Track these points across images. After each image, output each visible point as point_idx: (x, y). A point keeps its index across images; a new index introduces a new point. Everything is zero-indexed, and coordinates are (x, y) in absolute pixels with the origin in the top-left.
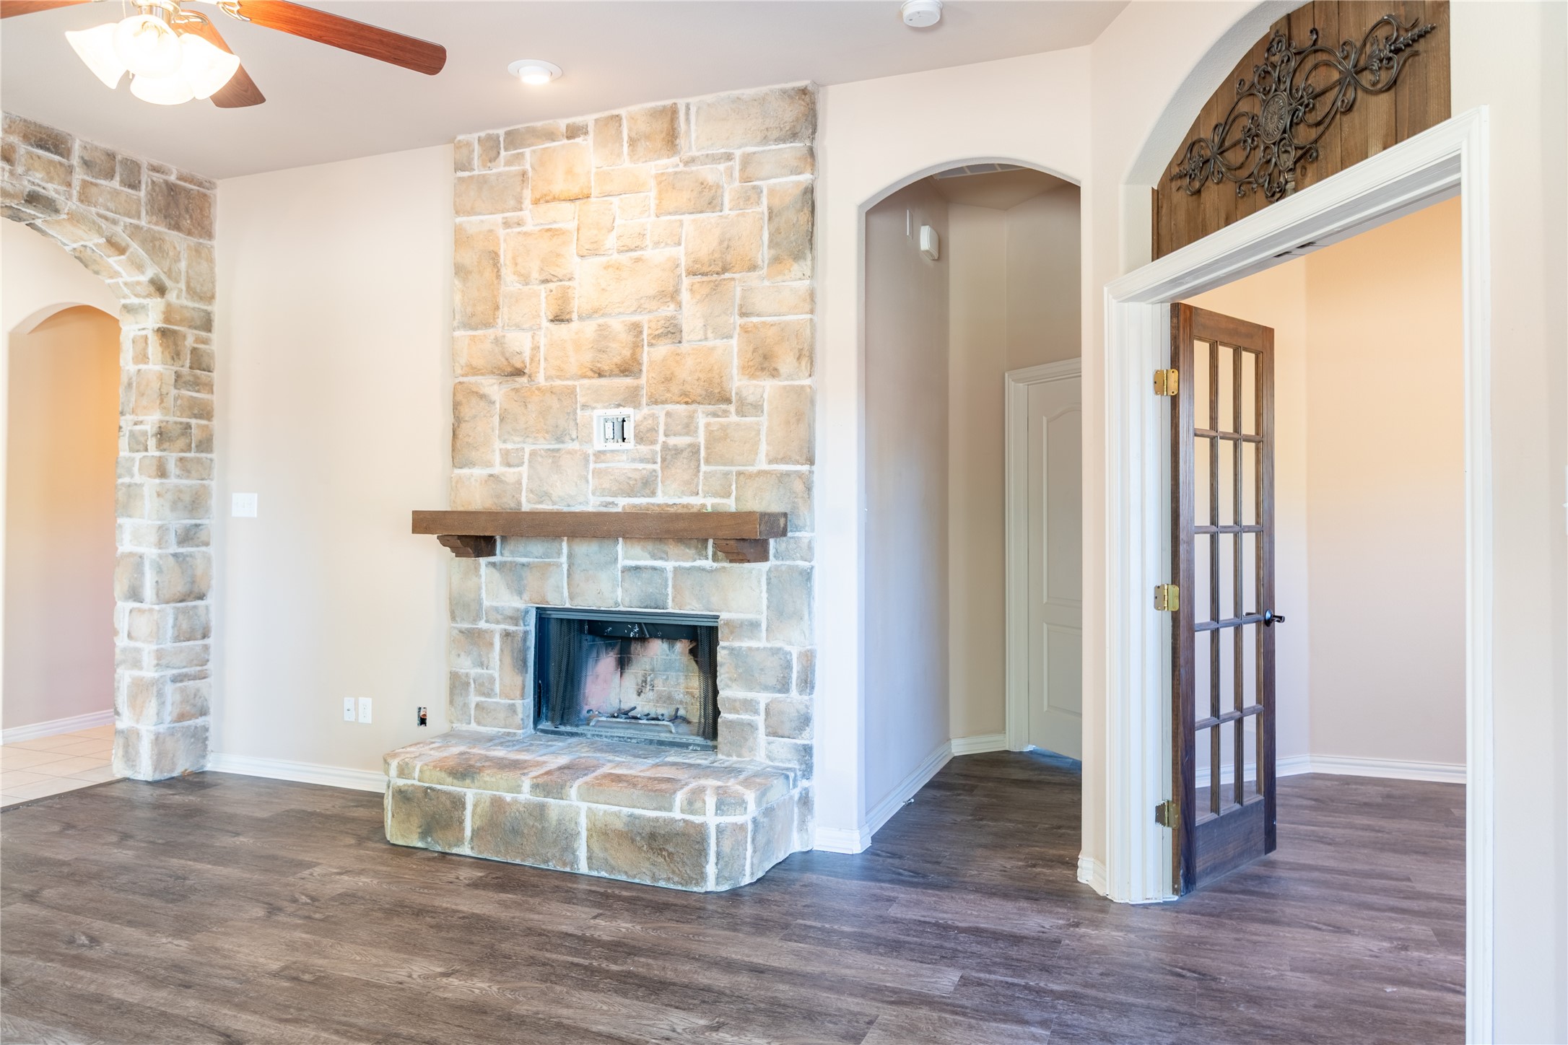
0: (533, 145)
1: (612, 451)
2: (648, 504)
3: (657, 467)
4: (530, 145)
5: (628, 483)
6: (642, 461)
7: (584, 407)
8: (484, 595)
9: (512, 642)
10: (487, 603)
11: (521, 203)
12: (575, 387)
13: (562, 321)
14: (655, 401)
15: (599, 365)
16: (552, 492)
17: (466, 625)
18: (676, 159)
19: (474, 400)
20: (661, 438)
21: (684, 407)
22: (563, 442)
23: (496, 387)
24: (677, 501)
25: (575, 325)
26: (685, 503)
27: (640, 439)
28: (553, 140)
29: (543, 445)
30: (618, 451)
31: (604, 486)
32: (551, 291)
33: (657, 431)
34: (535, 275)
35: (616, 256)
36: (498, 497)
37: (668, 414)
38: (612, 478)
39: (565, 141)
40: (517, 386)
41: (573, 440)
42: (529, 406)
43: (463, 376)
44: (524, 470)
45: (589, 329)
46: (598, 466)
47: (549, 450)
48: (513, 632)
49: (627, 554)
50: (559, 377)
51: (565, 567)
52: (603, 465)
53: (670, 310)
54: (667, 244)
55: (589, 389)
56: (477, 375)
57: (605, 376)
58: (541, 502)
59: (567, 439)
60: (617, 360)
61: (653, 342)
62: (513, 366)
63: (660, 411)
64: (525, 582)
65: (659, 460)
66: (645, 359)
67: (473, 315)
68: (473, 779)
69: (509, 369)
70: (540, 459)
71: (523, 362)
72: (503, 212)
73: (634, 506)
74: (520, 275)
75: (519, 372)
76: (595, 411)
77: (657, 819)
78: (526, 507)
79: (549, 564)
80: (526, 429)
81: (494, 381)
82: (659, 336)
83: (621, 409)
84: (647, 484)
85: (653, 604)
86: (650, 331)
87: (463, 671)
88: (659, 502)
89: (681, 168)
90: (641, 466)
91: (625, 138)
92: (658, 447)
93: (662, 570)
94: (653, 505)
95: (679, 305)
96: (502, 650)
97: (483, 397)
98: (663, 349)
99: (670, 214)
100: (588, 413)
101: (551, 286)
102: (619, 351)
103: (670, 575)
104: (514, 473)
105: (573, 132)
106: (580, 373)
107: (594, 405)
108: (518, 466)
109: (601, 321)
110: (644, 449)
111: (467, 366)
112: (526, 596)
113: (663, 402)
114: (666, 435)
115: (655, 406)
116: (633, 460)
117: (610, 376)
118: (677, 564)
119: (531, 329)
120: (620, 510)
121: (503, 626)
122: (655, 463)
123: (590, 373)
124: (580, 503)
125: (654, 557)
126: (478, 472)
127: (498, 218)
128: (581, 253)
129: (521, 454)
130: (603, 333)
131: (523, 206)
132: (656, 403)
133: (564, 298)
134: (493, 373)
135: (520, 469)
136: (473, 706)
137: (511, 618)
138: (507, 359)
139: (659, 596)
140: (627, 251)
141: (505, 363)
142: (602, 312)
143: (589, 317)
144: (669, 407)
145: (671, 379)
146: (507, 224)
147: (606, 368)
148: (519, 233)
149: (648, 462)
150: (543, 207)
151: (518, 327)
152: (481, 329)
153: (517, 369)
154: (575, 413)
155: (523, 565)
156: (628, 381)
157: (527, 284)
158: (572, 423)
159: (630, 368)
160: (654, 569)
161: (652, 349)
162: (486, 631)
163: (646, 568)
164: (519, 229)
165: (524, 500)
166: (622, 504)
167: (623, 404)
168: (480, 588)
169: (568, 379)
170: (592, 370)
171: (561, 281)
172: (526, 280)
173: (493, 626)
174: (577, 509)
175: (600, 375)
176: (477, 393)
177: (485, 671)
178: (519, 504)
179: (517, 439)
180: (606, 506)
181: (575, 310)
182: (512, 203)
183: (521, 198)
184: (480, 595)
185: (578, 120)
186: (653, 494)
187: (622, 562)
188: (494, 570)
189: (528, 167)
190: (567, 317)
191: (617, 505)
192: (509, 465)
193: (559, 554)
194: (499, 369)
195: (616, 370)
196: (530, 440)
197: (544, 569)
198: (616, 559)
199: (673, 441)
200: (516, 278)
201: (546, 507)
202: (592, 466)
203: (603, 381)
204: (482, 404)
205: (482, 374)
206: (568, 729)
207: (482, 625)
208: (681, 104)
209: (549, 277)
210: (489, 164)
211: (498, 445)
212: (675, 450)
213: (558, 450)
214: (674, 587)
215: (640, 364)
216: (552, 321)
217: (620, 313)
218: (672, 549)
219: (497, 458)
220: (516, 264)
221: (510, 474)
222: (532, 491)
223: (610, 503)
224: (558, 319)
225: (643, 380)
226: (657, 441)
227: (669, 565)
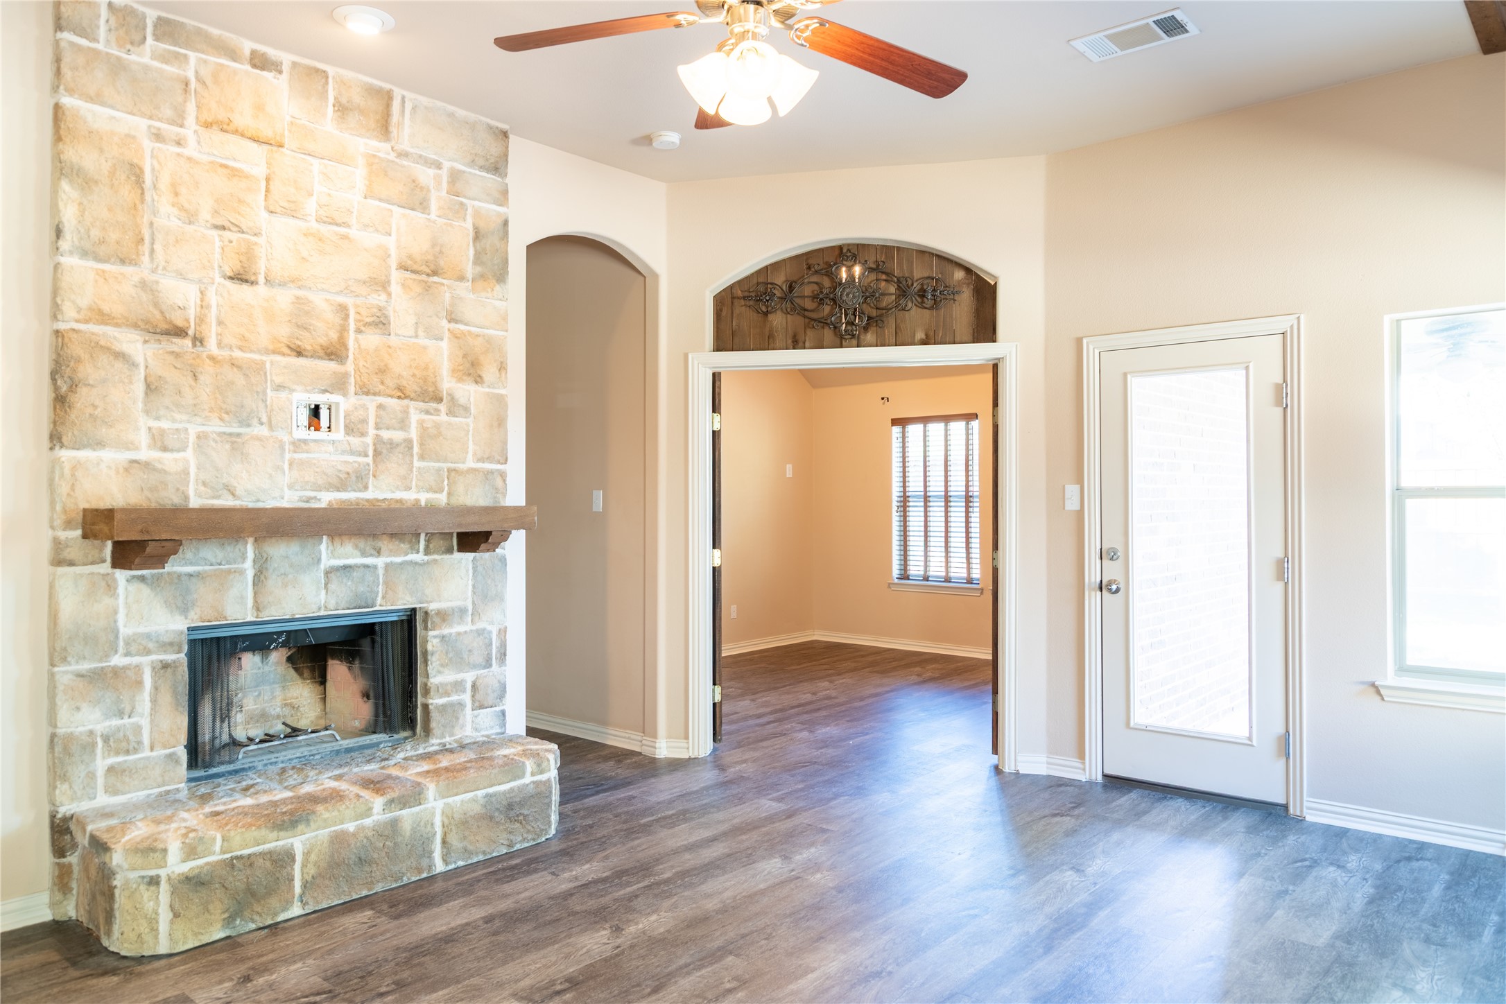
0: (203, 52)
1: (315, 441)
2: (358, 499)
3: (370, 460)
4: (197, 50)
5: (338, 477)
6: (352, 453)
7: (279, 387)
8: (121, 624)
9: (174, 673)
10: (125, 630)
11: (183, 118)
12: (263, 363)
13: (246, 281)
14: (365, 391)
15: (300, 343)
16: (236, 485)
17: (85, 666)
18: (386, 146)
19: (104, 359)
20: (372, 431)
21: (396, 400)
22: (249, 426)
23: (139, 345)
24: (389, 496)
25: (261, 289)
26: (399, 498)
27: (349, 430)
28: (235, 61)
29: (215, 427)
30: (323, 441)
31: (306, 479)
32: (231, 242)
33: (367, 423)
34: (205, 215)
35: (314, 225)
36: (153, 489)
37: (380, 407)
38: (318, 470)
39: (248, 67)
40: (176, 349)
41: (262, 424)
42: (201, 378)
43: (77, 321)
44: (189, 454)
45: (284, 298)
46: (297, 456)
47: (224, 433)
48: (174, 662)
49: (331, 554)
50: (241, 349)
51: (250, 574)
52: (304, 456)
53: (379, 299)
54: (377, 230)
55: (285, 367)
56: (107, 324)
57: (306, 357)
58: (218, 497)
59: (255, 422)
60: (323, 341)
61: (363, 328)
62: (171, 323)
63: (371, 403)
64: (195, 596)
65: (371, 453)
66: (351, 344)
67: (102, 242)
68: (308, 821)
69: (165, 326)
70: (212, 443)
71: (187, 321)
72: (151, 118)
73: (343, 502)
74: (182, 209)
75: (180, 332)
76: (294, 394)
77: (512, 790)
78: (195, 503)
79: (229, 572)
80: (195, 405)
81: (138, 337)
82: (367, 324)
83: (327, 395)
84: (360, 479)
85: (363, 604)
86: (358, 317)
87: (81, 729)
88: (368, 497)
89: (392, 156)
90: (351, 459)
91: (331, 100)
92: (369, 440)
93: (375, 567)
94: (362, 499)
95: (389, 295)
96: (156, 688)
97: (120, 356)
98: (372, 339)
99: (381, 200)
100: (283, 395)
101: (227, 234)
102: (324, 333)
103: (381, 572)
104: (176, 460)
105: (260, 62)
106: (271, 347)
107: (295, 387)
108: (178, 451)
109: (300, 293)
110: (355, 441)
111: (90, 309)
112: (192, 614)
113: (375, 394)
114: (377, 428)
115: (364, 397)
116: (343, 452)
117: (312, 357)
118: (389, 560)
119: (200, 281)
120: (323, 505)
121: (154, 657)
122: (366, 456)
123: (287, 351)
124: (274, 498)
125: (364, 554)
126: (108, 456)
127: (143, 123)
128: (272, 208)
129: (182, 436)
130: (302, 309)
131: (185, 122)
132: (367, 393)
133: (249, 255)
134: (136, 326)
135: (181, 455)
136: (100, 773)
137: (171, 644)
138: (162, 312)
139: (368, 594)
140: (330, 223)
141: (158, 316)
142: (300, 283)
143: (283, 284)
144: (380, 399)
145: (385, 371)
146: (158, 137)
147: (309, 348)
148: (178, 154)
149: (360, 455)
150: (216, 136)
151: (181, 275)
152: (113, 264)
153: (177, 327)
154: (265, 393)
155: (191, 575)
156: (331, 366)
157: (190, 223)
158: (261, 405)
159: (334, 353)
160: (367, 566)
161: (359, 336)
162: (125, 668)
163: (357, 566)
164: (178, 150)
165: (191, 493)
166: (326, 499)
167: (330, 390)
168: (116, 612)
169: (252, 351)
170: (289, 347)
171: (243, 232)
172: (190, 217)
173: (136, 660)
174: (270, 504)
175: (299, 354)
176: (109, 349)
177: (126, 721)
178: (187, 498)
179: (178, 416)
180: (307, 502)
181: (262, 271)
182: (168, 113)
183: (184, 111)
184: (115, 622)
185: (273, 53)
186: (366, 488)
187: (327, 561)
188: (142, 586)
189: (191, 75)
190: (253, 278)
191: (320, 500)
192: (165, 449)
193: (244, 558)
194: (147, 322)
195: (321, 353)
196: (199, 420)
197: (224, 578)
198: (319, 560)
199: (386, 435)
200: (175, 211)
201: (226, 502)
202: (287, 456)
203: (301, 361)
204: (119, 365)
205: (117, 325)
206: (222, 769)
207: (118, 660)
208: (398, 93)
209: (227, 224)
210: (129, 47)
211: (144, 422)
212: (391, 444)
213: (239, 435)
214: (386, 583)
215: (347, 350)
216: (231, 278)
217: (323, 290)
218: (385, 544)
219: (143, 439)
220: (176, 194)
221: (169, 461)
222: (204, 484)
223: (312, 498)
224: (240, 278)
225: (350, 367)
226: (367, 433)
227: (380, 562)
